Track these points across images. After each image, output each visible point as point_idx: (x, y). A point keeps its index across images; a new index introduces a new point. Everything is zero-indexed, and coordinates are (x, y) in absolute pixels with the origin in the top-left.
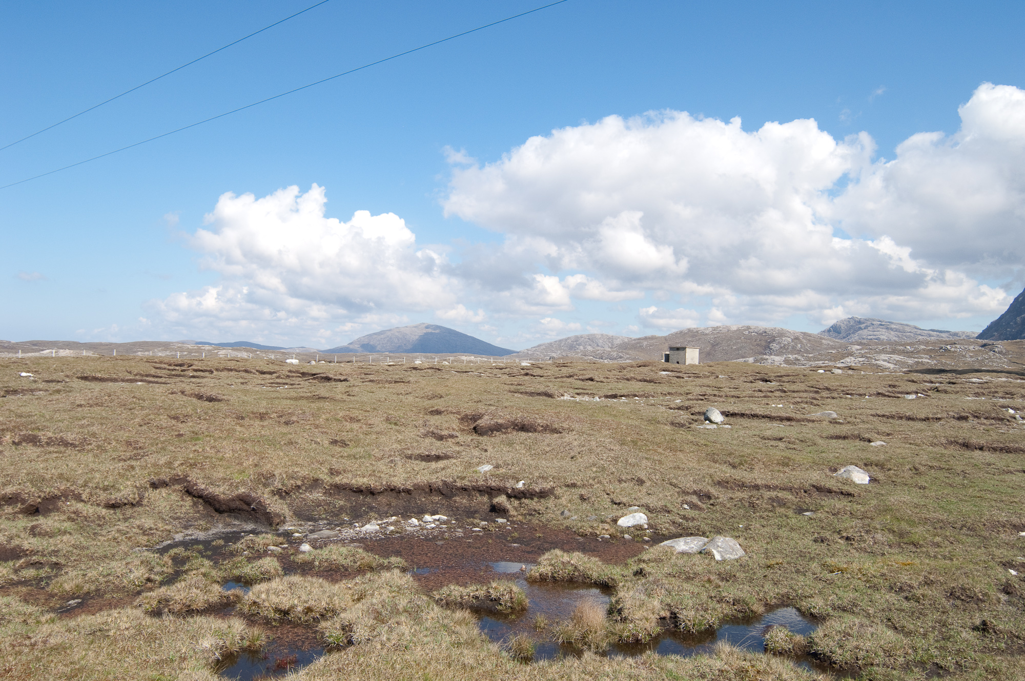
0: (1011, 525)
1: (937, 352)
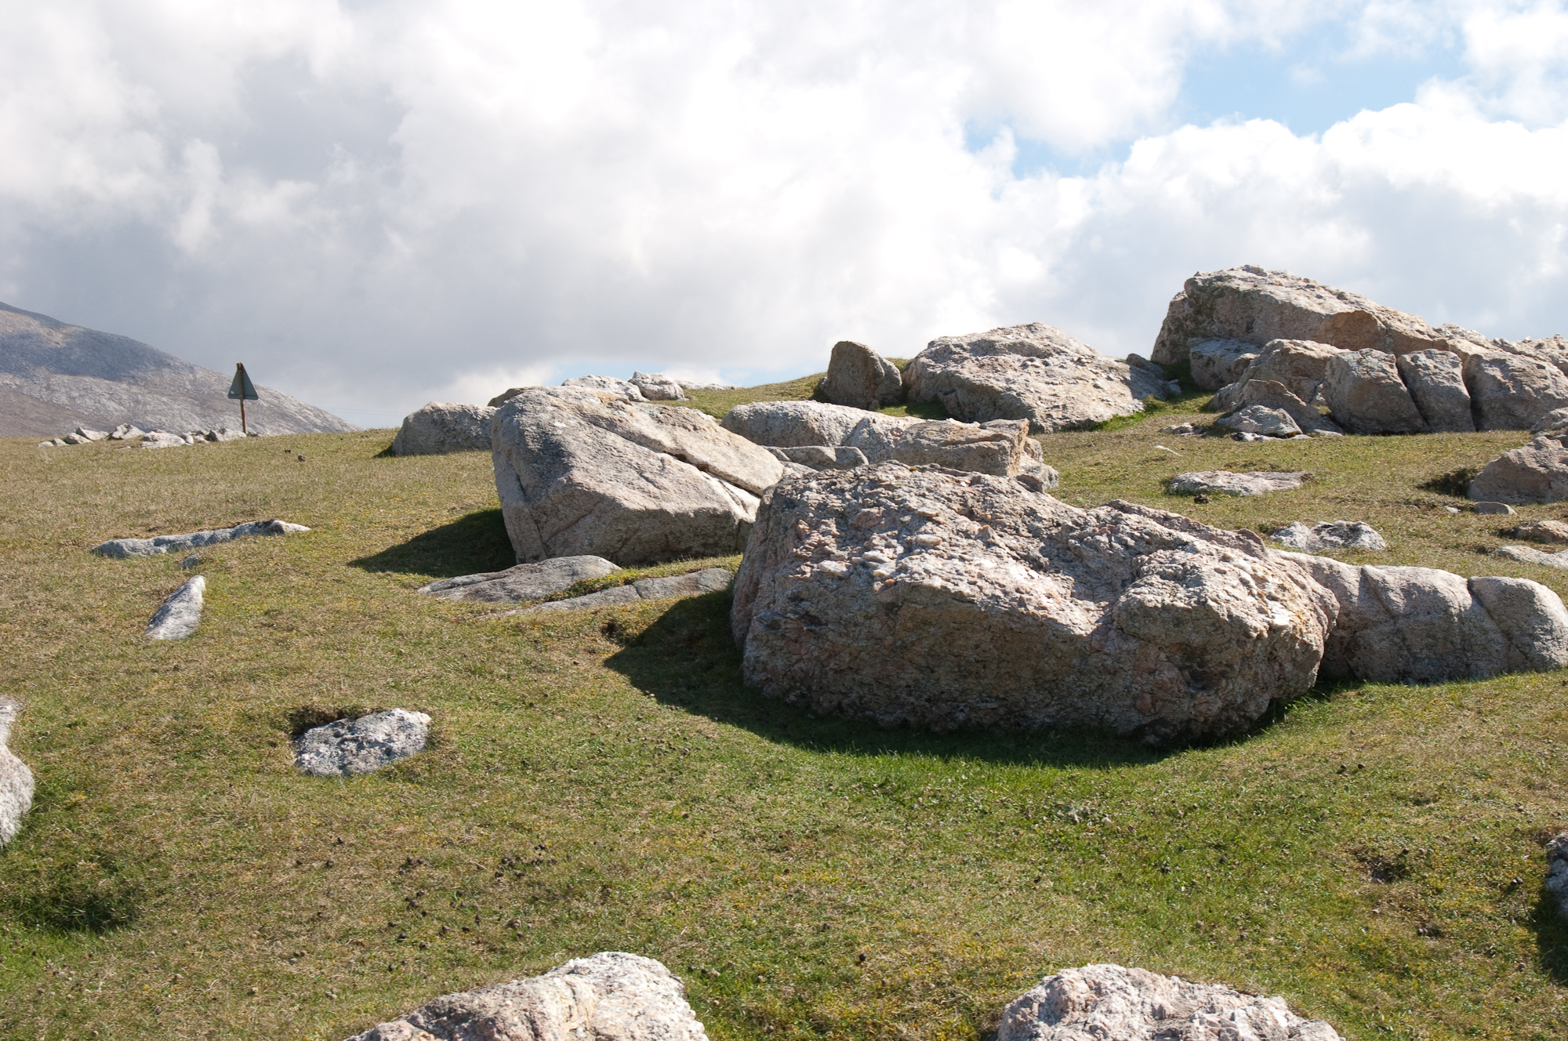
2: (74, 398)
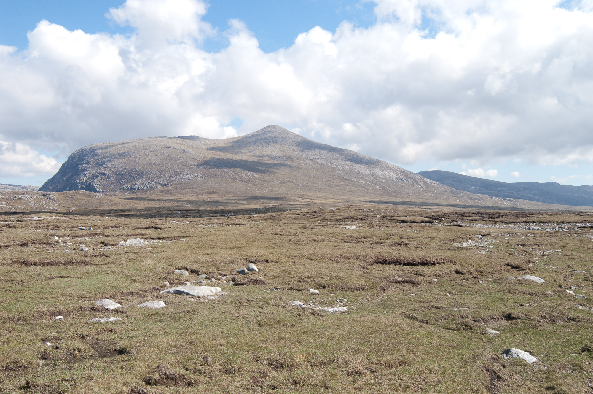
0: (50, 313)
1: (12, 200)
2: (337, 166)
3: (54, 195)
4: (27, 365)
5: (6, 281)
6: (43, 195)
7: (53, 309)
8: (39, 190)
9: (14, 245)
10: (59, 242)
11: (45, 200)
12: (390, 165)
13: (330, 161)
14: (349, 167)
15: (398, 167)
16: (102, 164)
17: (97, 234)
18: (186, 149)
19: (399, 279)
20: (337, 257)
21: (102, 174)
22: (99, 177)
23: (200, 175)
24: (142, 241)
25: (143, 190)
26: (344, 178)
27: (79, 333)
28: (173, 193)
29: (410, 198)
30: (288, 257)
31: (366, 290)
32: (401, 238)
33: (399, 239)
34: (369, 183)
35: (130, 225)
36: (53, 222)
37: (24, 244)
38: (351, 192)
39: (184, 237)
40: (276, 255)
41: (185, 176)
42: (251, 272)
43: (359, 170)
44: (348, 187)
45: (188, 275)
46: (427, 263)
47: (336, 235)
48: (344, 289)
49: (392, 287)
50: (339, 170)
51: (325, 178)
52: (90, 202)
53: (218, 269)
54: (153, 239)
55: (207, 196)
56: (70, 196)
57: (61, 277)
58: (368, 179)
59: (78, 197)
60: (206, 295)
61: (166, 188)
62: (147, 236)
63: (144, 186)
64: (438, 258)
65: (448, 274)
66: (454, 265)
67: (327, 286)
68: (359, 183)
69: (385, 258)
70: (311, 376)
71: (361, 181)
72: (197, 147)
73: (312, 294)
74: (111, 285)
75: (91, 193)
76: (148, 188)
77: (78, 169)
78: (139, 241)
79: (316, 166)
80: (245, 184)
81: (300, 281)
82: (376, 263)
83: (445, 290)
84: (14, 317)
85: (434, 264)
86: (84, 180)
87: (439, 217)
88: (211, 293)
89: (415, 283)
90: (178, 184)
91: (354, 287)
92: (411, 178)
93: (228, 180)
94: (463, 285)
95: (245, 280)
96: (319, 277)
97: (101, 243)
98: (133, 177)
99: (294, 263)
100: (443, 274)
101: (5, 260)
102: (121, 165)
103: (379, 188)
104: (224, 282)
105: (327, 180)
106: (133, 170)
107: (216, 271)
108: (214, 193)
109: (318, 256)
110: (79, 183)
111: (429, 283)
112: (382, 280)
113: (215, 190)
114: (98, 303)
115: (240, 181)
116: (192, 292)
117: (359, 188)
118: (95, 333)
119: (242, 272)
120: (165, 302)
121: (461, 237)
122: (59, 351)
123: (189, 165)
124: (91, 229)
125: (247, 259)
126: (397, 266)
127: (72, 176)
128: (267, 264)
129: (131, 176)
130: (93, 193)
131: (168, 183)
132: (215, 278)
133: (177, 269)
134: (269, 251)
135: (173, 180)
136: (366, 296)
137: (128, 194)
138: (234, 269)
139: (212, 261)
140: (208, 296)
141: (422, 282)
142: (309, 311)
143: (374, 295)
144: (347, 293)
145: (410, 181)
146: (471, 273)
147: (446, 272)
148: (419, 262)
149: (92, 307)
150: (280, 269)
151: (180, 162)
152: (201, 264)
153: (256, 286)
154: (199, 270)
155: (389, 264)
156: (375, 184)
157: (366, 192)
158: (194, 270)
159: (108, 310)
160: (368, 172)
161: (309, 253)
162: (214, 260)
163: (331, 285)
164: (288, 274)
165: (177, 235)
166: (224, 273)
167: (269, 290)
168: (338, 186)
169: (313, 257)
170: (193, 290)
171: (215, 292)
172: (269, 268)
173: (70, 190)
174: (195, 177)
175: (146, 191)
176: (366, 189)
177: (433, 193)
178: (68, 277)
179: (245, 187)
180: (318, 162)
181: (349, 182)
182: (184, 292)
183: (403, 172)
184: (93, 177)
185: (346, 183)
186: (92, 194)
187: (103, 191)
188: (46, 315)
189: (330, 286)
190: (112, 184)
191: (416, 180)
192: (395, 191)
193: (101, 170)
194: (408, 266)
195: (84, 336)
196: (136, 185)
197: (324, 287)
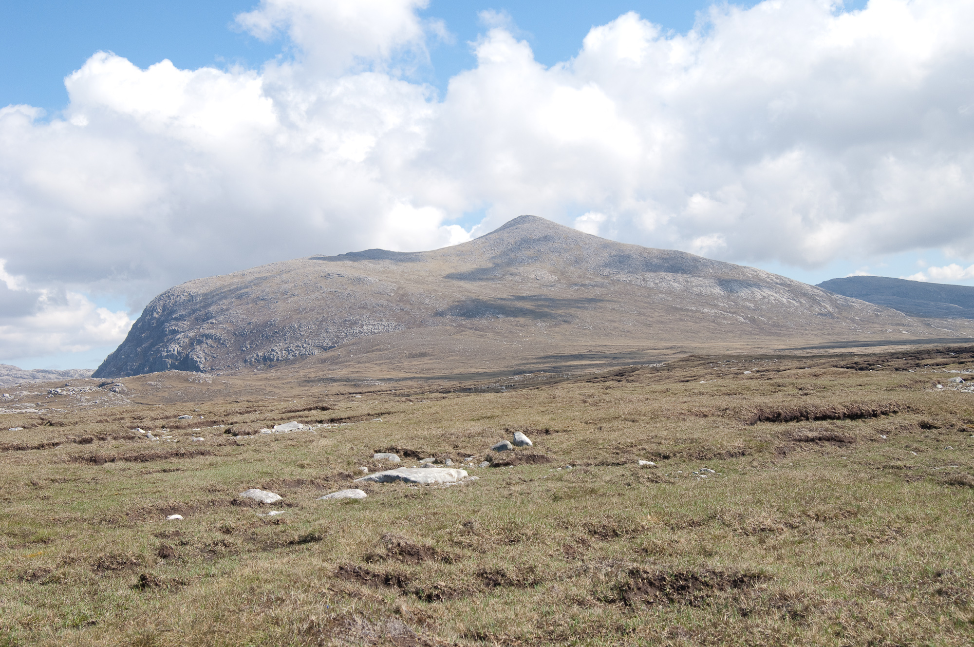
3: (121, 383)
4: (135, 561)
5: (66, 481)
6: (102, 385)
7: (162, 504)
8: (93, 376)
9: (67, 442)
10: (147, 436)
11: (106, 394)
12: (761, 274)
13: (643, 275)
14: (679, 284)
15: (778, 277)
16: (207, 318)
17: (215, 422)
18: (363, 276)
19: (810, 435)
20: (681, 413)
21: (208, 336)
22: (203, 342)
23: (394, 324)
24: (301, 426)
25: (286, 360)
26: (672, 307)
27: (218, 525)
28: (344, 362)
29: (806, 334)
30: (586, 423)
31: (749, 454)
32: (800, 389)
33: (797, 391)
34: (723, 313)
35: (273, 408)
36: (131, 412)
37: (84, 441)
38: (688, 332)
39: (379, 414)
40: (563, 421)
41: (365, 327)
42: (520, 448)
43: (702, 289)
44: (681, 323)
45: (400, 461)
46: (862, 413)
47: (672, 393)
48: (705, 456)
49: (799, 450)
50: (661, 292)
51: (636, 310)
52: (190, 391)
53: (456, 447)
54: (321, 422)
55: (410, 362)
56: (152, 383)
57: (165, 471)
58: (719, 304)
59: (168, 383)
60: (440, 481)
61: (330, 354)
62: (309, 419)
63: (289, 354)
64: (883, 403)
65: (906, 428)
66: (916, 415)
67: (671, 455)
68: (703, 313)
69: (776, 411)
70: (676, 541)
71: (706, 310)
72: (383, 271)
73: (644, 467)
74: (260, 471)
75: (190, 373)
76: (295, 356)
77: (163, 331)
78: (295, 426)
79: (616, 288)
80: (482, 333)
81: (617, 453)
82: (760, 421)
83: (907, 446)
84: (94, 519)
85: (875, 415)
86: (176, 349)
87: (870, 365)
88: (449, 478)
89: (843, 441)
90: (353, 344)
91: (725, 451)
92: (805, 295)
93: (448, 328)
94: (942, 439)
95: (512, 457)
96: (651, 443)
97: (225, 432)
98: (267, 338)
99: (601, 428)
100: (896, 429)
101: (57, 456)
102: (242, 316)
103: (743, 320)
104: (471, 464)
105: (640, 314)
106: (265, 324)
107: (452, 450)
108: (423, 355)
109: (644, 415)
110: (167, 357)
111: (872, 440)
112: (778, 437)
113: (424, 350)
114: (243, 495)
115: (471, 328)
116: (414, 477)
117: (702, 324)
118: (248, 525)
119: (503, 448)
120: (366, 491)
121: (920, 381)
122: (188, 547)
123: (370, 305)
124: (202, 417)
125: (508, 430)
126: (803, 423)
127: (153, 345)
128: (549, 437)
129: (262, 336)
130: (194, 373)
131: (333, 343)
132: (452, 460)
133: (376, 452)
134: (548, 417)
135: (342, 338)
136: (751, 462)
137: (260, 370)
138: (487, 445)
139: (443, 435)
140: (444, 482)
141: (858, 440)
142: (646, 476)
143: (766, 460)
144: (712, 462)
145: (804, 302)
146: (952, 426)
147: (902, 426)
148: (845, 414)
149: (232, 499)
150: (574, 439)
151: (352, 301)
152: (422, 441)
153: (533, 466)
154: (419, 450)
155: (786, 421)
156: (734, 313)
157: (719, 330)
158: (411, 451)
159: (263, 504)
160: (718, 291)
161: (626, 412)
162: (445, 433)
163: (679, 453)
164: (591, 444)
165: (366, 412)
166: (469, 452)
167: (560, 468)
168: (662, 322)
169: (636, 417)
170: (416, 473)
171: (458, 478)
172: (553, 441)
173: (151, 370)
174: (384, 329)
175: (293, 362)
176: (719, 324)
177: (853, 321)
178: (177, 470)
179: (482, 340)
180: (619, 280)
181: (683, 313)
182: (398, 477)
183: (789, 286)
184: (191, 344)
185: (678, 316)
186: (192, 375)
187: (212, 369)
188: (150, 513)
189: (678, 455)
190: (228, 354)
191: (816, 299)
192: (776, 325)
193: (206, 329)
194: (824, 422)
195: (228, 530)
196: (273, 353)
197: (666, 457)
